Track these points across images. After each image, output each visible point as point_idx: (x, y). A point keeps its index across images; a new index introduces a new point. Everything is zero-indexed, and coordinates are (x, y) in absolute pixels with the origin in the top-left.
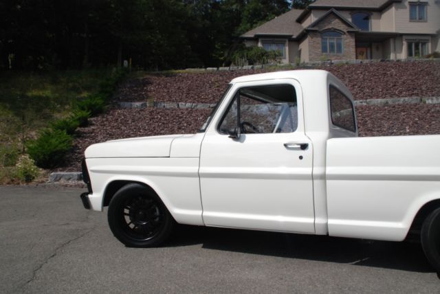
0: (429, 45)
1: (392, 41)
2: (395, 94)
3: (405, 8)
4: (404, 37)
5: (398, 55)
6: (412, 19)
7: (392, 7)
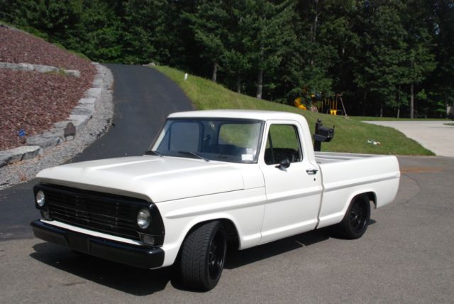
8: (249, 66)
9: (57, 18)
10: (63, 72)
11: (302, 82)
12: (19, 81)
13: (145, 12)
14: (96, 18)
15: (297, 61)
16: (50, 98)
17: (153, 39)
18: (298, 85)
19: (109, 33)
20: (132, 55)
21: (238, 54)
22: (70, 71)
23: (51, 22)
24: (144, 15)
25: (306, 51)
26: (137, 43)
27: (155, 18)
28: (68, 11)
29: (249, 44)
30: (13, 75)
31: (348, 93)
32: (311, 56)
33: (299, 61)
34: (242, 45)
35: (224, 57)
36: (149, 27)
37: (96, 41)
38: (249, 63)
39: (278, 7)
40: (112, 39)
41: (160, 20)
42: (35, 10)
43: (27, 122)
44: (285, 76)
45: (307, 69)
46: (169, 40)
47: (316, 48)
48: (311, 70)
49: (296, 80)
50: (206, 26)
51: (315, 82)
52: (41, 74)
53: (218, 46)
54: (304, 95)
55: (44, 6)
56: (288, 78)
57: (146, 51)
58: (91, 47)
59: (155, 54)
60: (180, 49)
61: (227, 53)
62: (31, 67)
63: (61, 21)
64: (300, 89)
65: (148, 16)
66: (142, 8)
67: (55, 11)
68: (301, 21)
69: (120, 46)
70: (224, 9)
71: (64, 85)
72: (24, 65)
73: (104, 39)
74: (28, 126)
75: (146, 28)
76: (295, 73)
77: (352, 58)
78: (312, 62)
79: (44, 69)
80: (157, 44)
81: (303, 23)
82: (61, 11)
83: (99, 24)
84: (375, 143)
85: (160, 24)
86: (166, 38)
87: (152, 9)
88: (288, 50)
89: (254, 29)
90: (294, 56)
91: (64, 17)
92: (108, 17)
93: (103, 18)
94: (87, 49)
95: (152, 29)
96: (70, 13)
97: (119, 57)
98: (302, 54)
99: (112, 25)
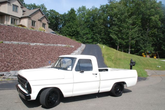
0: (18, 21)
1: (5, 16)
2: (19, 40)
3: (11, 5)
4: (10, 16)
5: (7, 22)
6: (13, 10)
7: (6, 4)
8: (125, 44)
9: (73, 33)
10: (69, 46)
11: (143, 48)
12: (55, 49)
13: (99, 30)
14: (86, 32)
15: (142, 42)
16: (62, 53)
17: (101, 37)
18: (142, 49)
19: (89, 36)
20: (95, 42)
21: (122, 40)
22: (71, 46)
23: (72, 34)
24: (98, 31)
25: (145, 39)
26: (96, 38)
27: (101, 31)
28: (76, 30)
29: (125, 37)
30: (55, 47)
31: (160, 51)
32: (146, 41)
33: (143, 42)
34: (123, 38)
35: (118, 42)
36: (100, 34)
37: (86, 38)
38: (125, 43)
39: (134, 26)
40: (90, 37)
41: (103, 32)
42: (68, 31)
43: (53, 59)
44: (138, 47)
45: (145, 44)
46: (105, 37)
47: (148, 38)
48: (146, 45)
49: (141, 48)
50: (115, 33)
51: (148, 48)
52: (63, 47)
53: (116, 38)
54: (144, 52)
55: (71, 30)
56: (139, 47)
57: (99, 40)
58: (84, 40)
59: (101, 41)
60: (108, 40)
61: (119, 40)
62: (60, 45)
63: (74, 33)
64: (143, 50)
65: (100, 31)
66: (98, 29)
67: (73, 31)
68: (143, 30)
69: (92, 39)
70: (118, 28)
71: (68, 50)
72: (59, 45)
73: (88, 38)
74: (53, 60)
75: (99, 34)
76: (141, 46)
77: (161, 41)
78: (147, 42)
79: (64, 45)
80: (102, 38)
81: (144, 31)
82: (75, 31)
83: (87, 34)
84: (160, 67)
85: (103, 33)
86: (104, 37)
87: (101, 29)
88: (139, 39)
89: (127, 33)
90: (141, 41)
91: (75, 32)
92: (89, 32)
93: (88, 32)
94: (83, 40)
95: (101, 34)
96: (77, 31)
97: (92, 42)
98: (143, 40)
99: (90, 34)
